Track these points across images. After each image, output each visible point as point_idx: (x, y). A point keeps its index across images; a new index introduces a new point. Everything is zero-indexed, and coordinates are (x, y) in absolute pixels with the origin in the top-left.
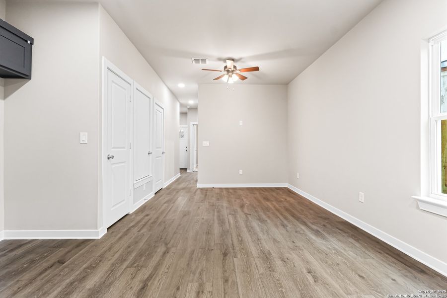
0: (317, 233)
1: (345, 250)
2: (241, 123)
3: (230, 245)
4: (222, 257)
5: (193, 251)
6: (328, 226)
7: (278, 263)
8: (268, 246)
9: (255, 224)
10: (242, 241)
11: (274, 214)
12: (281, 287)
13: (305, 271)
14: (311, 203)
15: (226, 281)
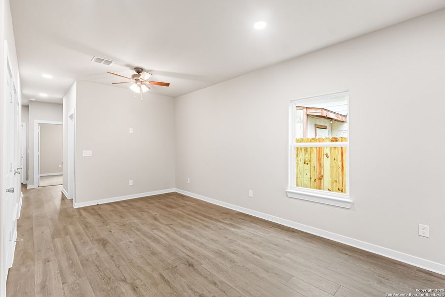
0: (231, 225)
1: (256, 232)
2: (131, 131)
3: (187, 257)
4: (191, 268)
5: (161, 275)
6: (233, 218)
7: (232, 255)
8: (213, 246)
9: (185, 232)
10: (191, 249)
11: (188, 218)
12: (249, 270)
13: (251, 254)
14: (206, 203)
15: (215, 284)
